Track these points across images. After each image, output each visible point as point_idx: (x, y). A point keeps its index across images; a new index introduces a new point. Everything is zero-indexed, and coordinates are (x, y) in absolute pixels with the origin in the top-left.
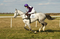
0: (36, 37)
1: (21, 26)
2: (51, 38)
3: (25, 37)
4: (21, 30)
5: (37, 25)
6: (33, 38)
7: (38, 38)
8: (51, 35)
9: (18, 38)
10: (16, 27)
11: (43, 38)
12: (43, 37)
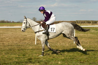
0: (36, 61)
1: (10, 43)
2: (59, 63)
3: (17, 60)
4: (10, 50)
5: (37, 40)
6: (31, 62)
7: (39, 62)
8: (60, 58)
9: (6, 62)
10: (3, 44)
11: (46, 63)
12: (46, 61)
